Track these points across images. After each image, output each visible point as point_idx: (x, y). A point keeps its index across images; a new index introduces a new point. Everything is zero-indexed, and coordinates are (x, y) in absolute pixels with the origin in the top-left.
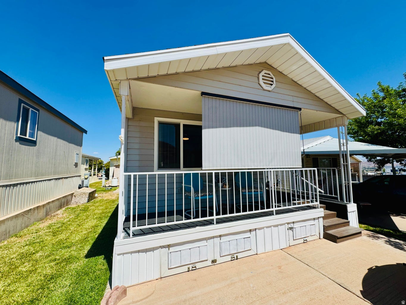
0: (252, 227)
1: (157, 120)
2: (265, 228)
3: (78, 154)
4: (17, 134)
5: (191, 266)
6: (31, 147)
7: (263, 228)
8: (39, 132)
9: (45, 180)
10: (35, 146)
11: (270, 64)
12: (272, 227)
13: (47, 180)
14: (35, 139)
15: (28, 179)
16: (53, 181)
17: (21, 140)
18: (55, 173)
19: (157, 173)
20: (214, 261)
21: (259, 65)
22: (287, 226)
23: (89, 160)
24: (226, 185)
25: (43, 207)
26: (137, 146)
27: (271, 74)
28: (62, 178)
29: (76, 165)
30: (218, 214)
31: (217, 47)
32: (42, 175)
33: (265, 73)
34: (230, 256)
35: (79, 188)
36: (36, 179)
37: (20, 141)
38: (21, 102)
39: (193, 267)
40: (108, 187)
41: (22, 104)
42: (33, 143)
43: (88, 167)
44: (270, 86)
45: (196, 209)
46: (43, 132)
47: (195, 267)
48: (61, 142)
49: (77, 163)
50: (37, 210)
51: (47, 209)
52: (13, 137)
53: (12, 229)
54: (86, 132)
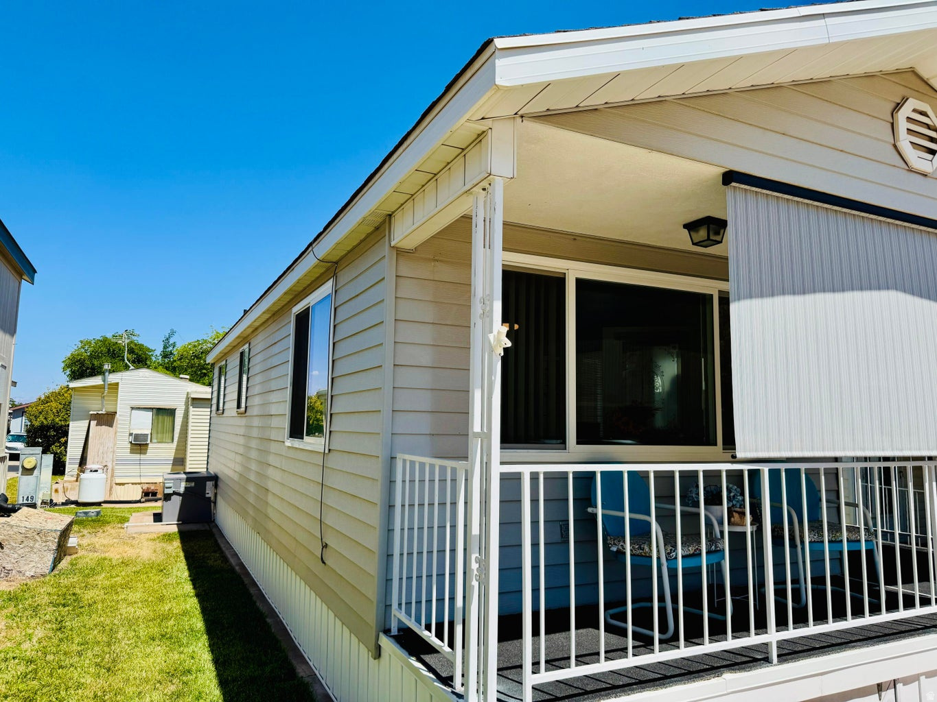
0: (884, 675)
2: (923, 678)
7: (915, 678)
11: (925, 75)
21: (893, 78)
24: (743, 514)
30: (782, 623)
31: (829, 20)
33: (915, 111)
40: (63, 504)
44: (930, 157)
45: (638, 605)
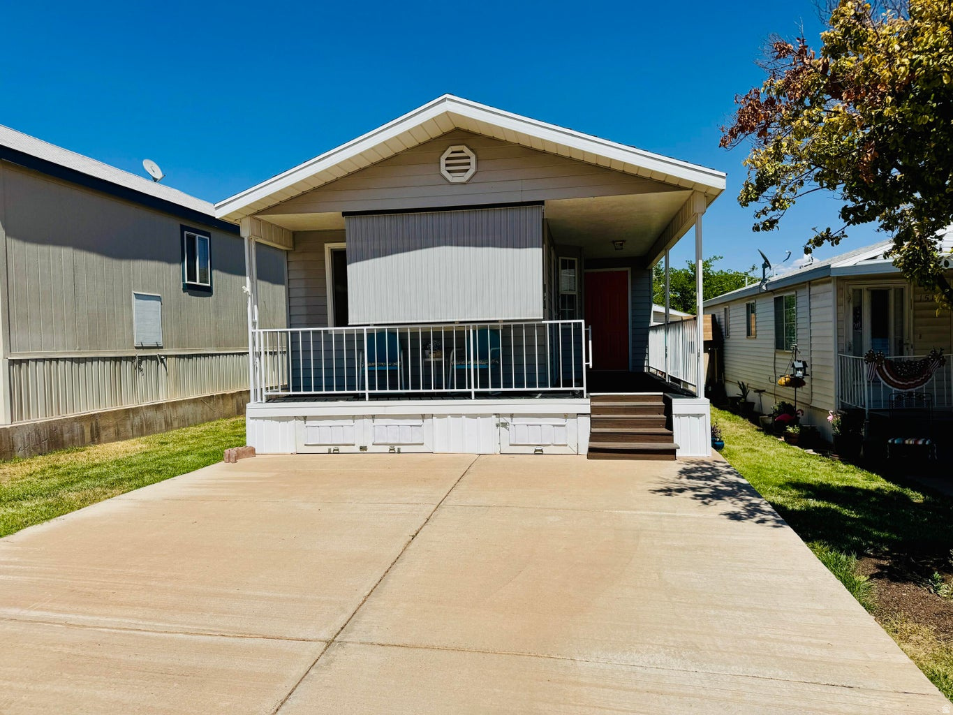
0: (427, 411)
1: (328, 247)
2: (449, 417)
4: (184, 280)
5: (332, 448)
6: (205, 298)
8: (214, 272)
9: (233, 354)
10: (211, 296)
11: (466, 129)
12: (464, 417)
13: (236, 354)
14: (209, 285)
15: (206, 350)
17: (190, 289)
20: (363, 448)
21: (442, 139)
22: (495, 420)
25: (232, 398)
26: (301, 293)
27: (466, 149)
32: (228, 345)
34: (389, 447)
36: (218, 350)
37: (190, 291)
38: (183, 228)
39: (334, 450)
41: (186, 232)
42: (208, 291)
44: (463, 174)
46: (221, 271)
47: (338, 450)
50: (223, 400)
51: (237, 402)
52: (180, 285)
53: (191, 416)
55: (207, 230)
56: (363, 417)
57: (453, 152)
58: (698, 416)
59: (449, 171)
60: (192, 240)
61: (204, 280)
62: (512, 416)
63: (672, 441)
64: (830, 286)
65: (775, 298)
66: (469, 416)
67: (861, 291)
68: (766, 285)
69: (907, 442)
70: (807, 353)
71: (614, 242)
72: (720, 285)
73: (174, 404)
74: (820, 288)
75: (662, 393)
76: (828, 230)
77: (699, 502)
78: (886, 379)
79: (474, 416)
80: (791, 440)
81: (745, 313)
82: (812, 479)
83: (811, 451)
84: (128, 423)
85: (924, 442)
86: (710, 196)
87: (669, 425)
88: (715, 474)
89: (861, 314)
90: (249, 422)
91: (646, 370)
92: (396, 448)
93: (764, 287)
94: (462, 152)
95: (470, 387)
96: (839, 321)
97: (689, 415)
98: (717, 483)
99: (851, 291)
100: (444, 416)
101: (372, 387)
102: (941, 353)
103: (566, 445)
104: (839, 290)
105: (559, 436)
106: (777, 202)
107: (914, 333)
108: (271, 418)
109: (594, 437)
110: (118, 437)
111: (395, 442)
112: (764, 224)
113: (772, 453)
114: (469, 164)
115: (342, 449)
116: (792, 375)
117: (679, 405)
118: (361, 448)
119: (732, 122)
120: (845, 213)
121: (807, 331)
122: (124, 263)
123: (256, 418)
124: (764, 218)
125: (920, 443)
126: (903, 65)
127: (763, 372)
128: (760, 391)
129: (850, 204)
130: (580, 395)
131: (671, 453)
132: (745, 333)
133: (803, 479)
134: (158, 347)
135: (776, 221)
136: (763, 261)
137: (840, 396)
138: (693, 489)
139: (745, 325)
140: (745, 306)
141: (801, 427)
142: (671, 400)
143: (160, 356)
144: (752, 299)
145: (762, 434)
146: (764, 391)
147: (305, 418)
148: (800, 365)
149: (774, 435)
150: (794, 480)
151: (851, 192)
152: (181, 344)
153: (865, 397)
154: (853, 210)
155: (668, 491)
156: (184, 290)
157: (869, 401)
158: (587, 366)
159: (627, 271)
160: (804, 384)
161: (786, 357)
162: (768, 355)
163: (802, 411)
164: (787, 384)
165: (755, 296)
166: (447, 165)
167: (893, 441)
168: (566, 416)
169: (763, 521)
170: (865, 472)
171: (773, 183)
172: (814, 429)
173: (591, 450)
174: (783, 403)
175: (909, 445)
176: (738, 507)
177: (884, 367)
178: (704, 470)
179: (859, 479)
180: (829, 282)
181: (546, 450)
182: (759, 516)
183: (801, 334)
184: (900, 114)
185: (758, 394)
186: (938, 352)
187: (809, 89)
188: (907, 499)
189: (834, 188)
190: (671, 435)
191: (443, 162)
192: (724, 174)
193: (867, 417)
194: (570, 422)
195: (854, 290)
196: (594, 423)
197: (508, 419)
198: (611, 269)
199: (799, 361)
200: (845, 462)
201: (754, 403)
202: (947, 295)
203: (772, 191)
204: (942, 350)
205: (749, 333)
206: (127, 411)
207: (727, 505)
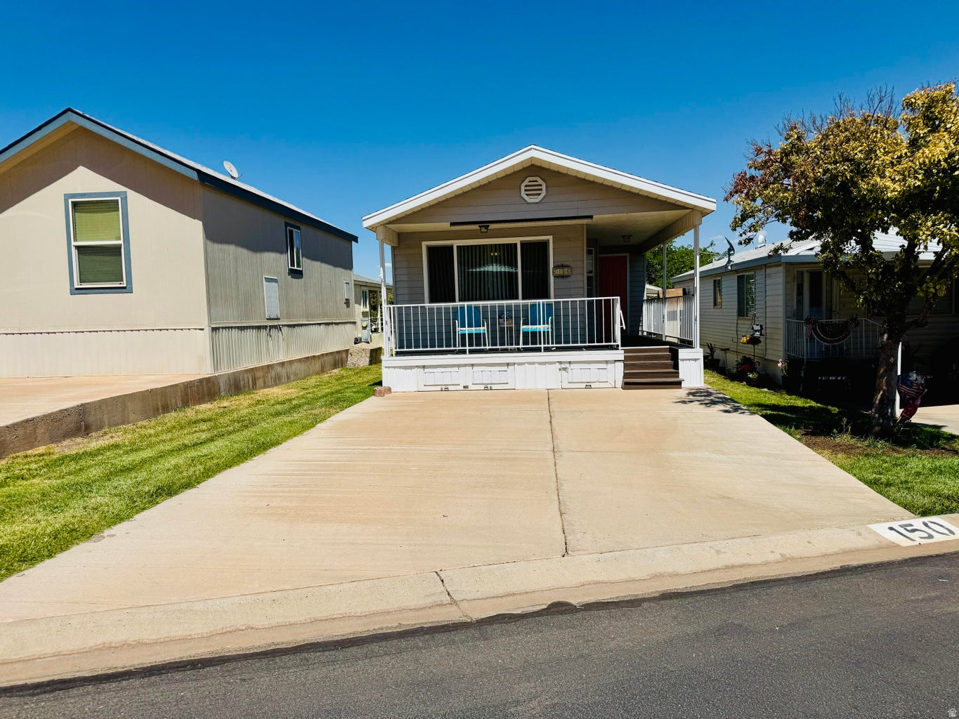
1: (425, 244)
2: (527, 364)
3: (348, 283)
4: (288, 266)
5: (444, 387)
6: (299, 279)
8: (303, 259)
10: (302, 278)
11: (539, 165)
12: (537, 364)
14: (302, 269)
16: (322, 326)
18: (324, 315)
19: (427, 305)
20: (466, 387)
22: (558, 366)
23: (370, 291)
25: (319, 359)
26: (405, 278)
27: (538, 179)
28: (332, 323)
29: (347, 302)
32: (313, 317)
34: (483, 386)
35: (355, 343)
37: (292, 274)
38: (287, 225)
41: (288, 228)
42: (301, 274)
43: (368, 309)
44: (537, 196)
46: (307, 258)
47: (448, 388)
48: (325, 267)
49: (348, 300)
50: (314, 360)
51: (321, 362)
52: (287, 270)
53: (299, 372)
54: (356, 239)
55: (297, 224)
56: (465, 365)
57: (530, 181)
58: (696, 360)
59: (527, 195)
60: (291, 232)
61: (299, 266)
62: (570, 363)
63: (678, 377)
64: (781, 269)
65: (738, 277)
66: (540, 363)
67: (802, 273)
68: (731, 266)
69: (831, 378)
70: (763, 319)
71: (623, 236)
72: (681, 260)
73: (291, 362)
74: (774, 269)
75: (668, 347)
76: (782, 244)
77: (704, 406)
78: (818, 336)
79: (544, 363)
80: (751, 383)
81: (712, 287)
82: (768, 402)
83: (766, 390)
84: (269, 375)
85: (842, 378)
86: (704, 213)
87: (676, 366)
88: (710, 394)
89: (802, 289)
90: (384, 371)
91: (640, 334)
92: (489, 386)
93: (729, 268)
94: (536, 181)
95: (540, 344)
96: (787, 295)
97: (689, 360)
98: (712, 398)
99: (795, 272)
100: (523, 364)
101: (471, 345)
102: (856, 317)
103: (607, 382)
104: (787, 271)
105: (603, 376)
106: (754, 228)
107: (840, 303)
108: (400, 367)
109: (626, 375)
110: (266, 386)
111: (488, 382)
112: (745, 241)
113: (738, 391)
114: (541, 190)
115: (450, 388)
116: (752, 335)
117: (683, 353)
118: (464, 387)
119: (730, 188)
120: (792, 235)
121: (763, 302)
122: (258, 255)
123: (389, 367)
124: (744, 237)
125: (839, 378)
126: (819, 172)
127: (728, 335)
128: (726, 350)
129: (795, 229)
130: (616, 348)
131: (678, 384)
132: (712, 304)
133: (763, 402)
134: (278, 319)
135: (752, 239)
136: (729, 246)
137: (787, 350)
138: (699, 401)
139: (712, 297)
140: (712, 281)
141: (758, 373)
142: (678, 351)
143: (279, 325)
144: (718, 276)
145: (728, 381)
146: (728, 349)
147: (424, 367)
148: (758, 328)
149: (738, 381)
150: (757, 402)
151: (794, 224)
152: (288, 317)
153: (804, 349)
154: (796, 233)
155: (684, 402)
156: (289, 274)
157: (807, 353)
158: (622, 329)
159: (626, 256)
160: (760, 342)
161: (747, 322)
162: (732, 321)
163: (759, 363)
164: (748, 342)
165: (721, 274)
166: (526, 190)
167: (822, 379)
168: (607, 362)
169: (743, 413)
170: (803, 399)
171: (750, 217)
172: (767, 374)
173: (626, 384)
174: (745, 357)
175: (832, 380)
176: (728, 408)
177: (817, 328)
178: (701, 392)
179: (799, 402)
180: (780, 265)
181: (593, 385)
182: (740, 411)
183: (759, 304)
184: (819, 191)
185: (723, 352)
186: (855, 317)
187: (773, 174)
188: (829, 411)
189: (786, 222)
190: (678, 373)
191: (523, 188)
192: (715, 201)
193: (805, 363)
194: (610, 366)
195: (798, 272)
196: (626, 367)
197: (568, 365)
198: (616, 255)
199: (758, 325)
200: (789, 394)
201: (719, 360)
202: (846, 282)
203: (750, 221)
204: (857, 315)
205: (715, 304)
206: (268, 366)
207: (721, 407)
